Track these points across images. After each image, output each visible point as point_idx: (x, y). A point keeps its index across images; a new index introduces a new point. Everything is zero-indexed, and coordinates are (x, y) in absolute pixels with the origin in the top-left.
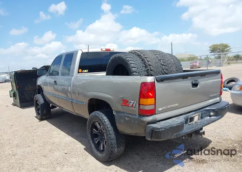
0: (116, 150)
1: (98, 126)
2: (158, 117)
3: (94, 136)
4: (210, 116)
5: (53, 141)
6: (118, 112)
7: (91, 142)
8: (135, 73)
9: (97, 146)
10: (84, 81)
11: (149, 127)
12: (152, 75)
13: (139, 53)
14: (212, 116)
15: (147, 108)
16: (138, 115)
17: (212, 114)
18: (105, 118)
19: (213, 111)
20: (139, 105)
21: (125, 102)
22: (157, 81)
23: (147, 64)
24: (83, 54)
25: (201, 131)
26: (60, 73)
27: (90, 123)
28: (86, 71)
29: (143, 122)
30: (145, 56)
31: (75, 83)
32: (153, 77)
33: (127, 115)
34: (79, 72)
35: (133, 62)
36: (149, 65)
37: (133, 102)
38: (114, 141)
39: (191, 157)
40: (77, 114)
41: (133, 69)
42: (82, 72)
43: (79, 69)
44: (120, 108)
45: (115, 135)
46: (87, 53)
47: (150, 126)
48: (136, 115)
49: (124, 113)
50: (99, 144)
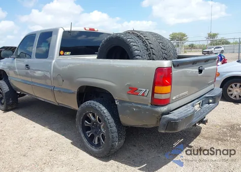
0: (117, 144)
1: (92, 118)
2: (172, 106)
3: (86, 129)
4: (209, 103)
5: (29, 136)
6: (121, 101)
7: (83, 135)
8: (138, 57)
9: (91, 139)
10: (71, 65)
11: (164, 118)
12: (167, 59)
13: (139, 34)
14: (210, 103)
15: (163, 97)
16: (150, 105)
17: (211, 101)
18: (103, 108)
19: (212, 98)
20: (153, 93)
21: (133, 91)
22: (174, 66)
23: (149, 47)
24: (65, 32)
25: (204, 120)
26: (33, 55)
27: (81, 114)
28: (68, 53)
29: (157, 112)
30: (147, 38)
31: (58, 67)
32: (169, 61)
33: (135, 105)
34: (60, 55)
35: (135, 44)
36: (151, 48)
37: (145, 90)
38: (116, 135)
39: (190, 145)
40: (58, 103)
41: (136, 51)
42: (64, 55)
43: (60, 51)
44: (125, 97)
45: (116, 127)
46: (69, 32)
47: (166, 117)
48: (147, 105)
49: (131, 103)
50: (92, 137)
